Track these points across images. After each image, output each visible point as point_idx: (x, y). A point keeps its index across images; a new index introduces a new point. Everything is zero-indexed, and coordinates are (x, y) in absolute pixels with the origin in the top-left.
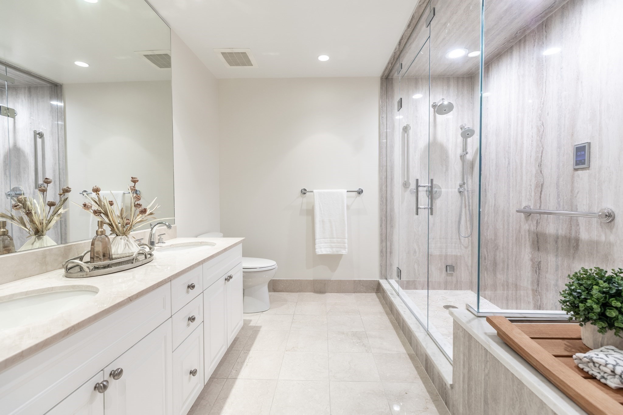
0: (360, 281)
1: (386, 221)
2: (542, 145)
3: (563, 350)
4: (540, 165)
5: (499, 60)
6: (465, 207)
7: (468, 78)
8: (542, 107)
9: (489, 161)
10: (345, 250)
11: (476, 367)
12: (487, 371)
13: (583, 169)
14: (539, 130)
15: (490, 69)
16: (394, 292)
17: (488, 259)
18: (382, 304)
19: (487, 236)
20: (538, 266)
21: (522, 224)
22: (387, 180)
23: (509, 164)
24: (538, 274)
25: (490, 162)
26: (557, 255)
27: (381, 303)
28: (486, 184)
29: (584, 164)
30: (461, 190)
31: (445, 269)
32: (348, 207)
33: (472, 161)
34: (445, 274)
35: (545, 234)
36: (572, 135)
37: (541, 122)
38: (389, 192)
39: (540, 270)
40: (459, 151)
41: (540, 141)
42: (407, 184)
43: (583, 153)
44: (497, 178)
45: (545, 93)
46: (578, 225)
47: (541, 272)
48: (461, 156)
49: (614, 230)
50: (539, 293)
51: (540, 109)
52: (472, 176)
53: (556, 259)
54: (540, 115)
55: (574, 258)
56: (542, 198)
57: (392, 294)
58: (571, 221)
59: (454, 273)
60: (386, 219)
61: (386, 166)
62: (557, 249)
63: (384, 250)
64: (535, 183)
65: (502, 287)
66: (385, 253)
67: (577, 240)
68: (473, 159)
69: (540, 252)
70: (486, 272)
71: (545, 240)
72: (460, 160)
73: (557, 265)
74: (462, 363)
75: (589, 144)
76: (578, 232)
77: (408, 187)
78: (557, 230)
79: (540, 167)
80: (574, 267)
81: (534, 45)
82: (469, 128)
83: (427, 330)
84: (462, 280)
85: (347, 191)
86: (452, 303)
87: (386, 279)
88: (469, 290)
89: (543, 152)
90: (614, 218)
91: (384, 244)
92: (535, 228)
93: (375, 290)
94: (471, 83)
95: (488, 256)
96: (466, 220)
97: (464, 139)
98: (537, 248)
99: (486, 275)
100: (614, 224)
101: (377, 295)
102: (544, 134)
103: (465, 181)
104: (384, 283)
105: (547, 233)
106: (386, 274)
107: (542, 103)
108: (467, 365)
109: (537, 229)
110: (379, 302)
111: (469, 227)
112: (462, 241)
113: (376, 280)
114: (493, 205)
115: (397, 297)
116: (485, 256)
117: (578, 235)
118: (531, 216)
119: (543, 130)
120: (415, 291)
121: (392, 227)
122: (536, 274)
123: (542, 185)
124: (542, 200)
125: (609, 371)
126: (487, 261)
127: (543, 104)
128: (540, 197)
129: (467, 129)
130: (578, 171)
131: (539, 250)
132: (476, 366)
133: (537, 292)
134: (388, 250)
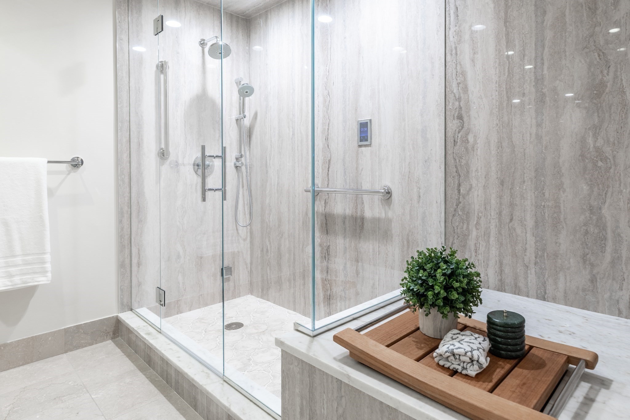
0: (78, 327)
1: (129, 213)
2: (328, 117)
3: (416, 350)
4: (327, 139)
5: (279, 9)
6: (243, 187)
7: (243, 19)
8: (327, 75)
9: (271, 129)
10: (46, 276)
11: (322, 410)
12: (341, 411)
13: (366, 146)
14: (325, 101)
15: (269, 17)
16: (151, 330)
17: (271, 251)
18: (129, 356)
19: (270, 221)
20: (327, 251)
21: (309, 206)
22: (131, 144)
23: (293, 134)
24: (327, 260)
25: (271, 131)
26: (344, 237)
27: (125, 354)
28: (266, 158)
29: (367, 140)
30: (238, 164)
31: (219, 274)
32: (51, 193)
33: (250, 128)
34: (220, 280)
35: (334, 215)
36: (356, 110)
37: (327, 91)
38: (134, 165)
39: (329, 255)
40: (235, 114)
41: (327, 112)
42: (165, 153)
43: (365, 129)
44: (280, 151)
45: (331, 61)
46: (363, 203)
47: (330, 258)
48: (237, 120)
49: (392, 206)
50: (328, 281)
51: (326, 77)
52: (250, 147)
53: (344, 241)
54: (325, 83)
55: (360, 238)
56: (329, 175)
57: (149, 334)
58: (356, 199)
59: (231, 277)
60: (129, 210)
61: (130, 121)
62: (345, 229)
63: (127, 261)
64: (323, 158)
65: (288, 283)
66: (129, 266)
67: (363, 219)
68: (250, 126)
69: (329, 236)
70: (268, 267)
71: (334, 221)
72: (236, 125)
73: (345, 248)
74: (298, 409)
75: (370, 120)
76: (363, 211)
77: (167, 159)
78: (345, 210)
79: (327, 140)
80: (360, 247)
81: (318, 4)
82: (247, 84)
83: (222, 376)
84: (241, 283)
85: (49, 162)
86: (234, 318)
87: (131, 310)
88: (249, 294)
89: (330, 125)
90: (391, 194)
91: (127, 251)
92: (324, 209)
93: (110, 335)
94: (247, 28)
95: (271, 247)
96: (244, 204)
97: (242, 98)
98: (326, 231)
99: (268, 271)
100: (391, 201)
101: (115, 342)
102: (330, 104)
103: (243, 153)
104: (128, 318)
105: (335, 213)
106: (130, 303)
107: (327, 70)
108: (308, 411)
109: (326, 210)
110: (123, 354)
111: (247, 213)
112: (240, 232)
113: (113, 317)
114: (276, 184)
115: (159, 336)
116: (267, 248)
117: (363, 213)
118: (319, 195)
119: (329, 101)
120: (179, 316)
121: (140, 221)
122: (325, 260)
123: (329, 161)
124: (329, 177)
125: (467, 359)
126: (269, 253)
127: (328, 72)
128: (328, 174)
129: (245, 85)
130: (361, 147)
131: (327, 233)
132: (324, 408)
133: (326, 281)
134: (135, 261)
